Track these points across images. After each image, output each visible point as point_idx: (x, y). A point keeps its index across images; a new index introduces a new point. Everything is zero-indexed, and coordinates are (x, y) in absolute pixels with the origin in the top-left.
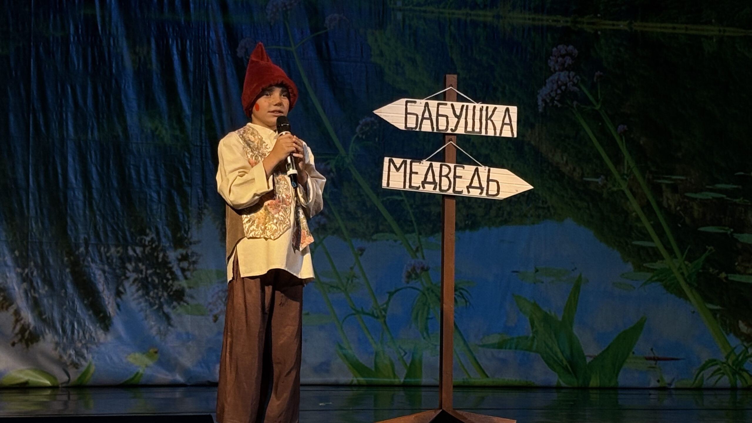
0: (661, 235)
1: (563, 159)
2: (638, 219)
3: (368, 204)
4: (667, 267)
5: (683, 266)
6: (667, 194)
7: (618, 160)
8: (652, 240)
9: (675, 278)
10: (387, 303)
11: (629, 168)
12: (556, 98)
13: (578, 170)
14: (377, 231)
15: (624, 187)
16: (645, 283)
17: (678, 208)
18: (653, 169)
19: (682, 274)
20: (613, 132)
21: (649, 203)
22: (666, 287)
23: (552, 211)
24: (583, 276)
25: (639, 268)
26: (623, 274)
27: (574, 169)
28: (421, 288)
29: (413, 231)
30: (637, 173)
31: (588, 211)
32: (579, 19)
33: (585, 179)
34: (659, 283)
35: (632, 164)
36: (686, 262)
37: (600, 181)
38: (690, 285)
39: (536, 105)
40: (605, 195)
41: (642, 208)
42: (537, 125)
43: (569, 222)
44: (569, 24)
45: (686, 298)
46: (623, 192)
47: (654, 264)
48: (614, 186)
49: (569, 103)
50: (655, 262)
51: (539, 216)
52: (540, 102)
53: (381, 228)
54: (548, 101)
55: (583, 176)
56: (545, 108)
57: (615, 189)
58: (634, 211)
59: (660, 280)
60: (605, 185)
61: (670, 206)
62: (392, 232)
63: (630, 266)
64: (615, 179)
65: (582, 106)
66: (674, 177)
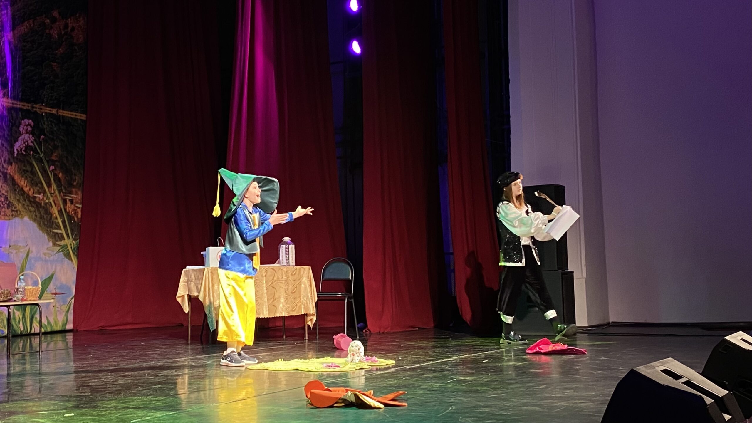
0: (65, 227)
1: (25, 183)
2: (56, 218)
4: (66, 244)
5: (72, 244)
6: (69, 204)
7: (49, 185)
8: (61, 230)
9: (68, 250)
11: (54, 189)
12: (23, 149)
13: (32, 190)
15: (51, 200)
16: (56, 253)
17: (73, 212)
18: (64, 191)
19: (71, 248)
20: (48, 169)
21: (61, 208)
22: (65, 255)
23: (19, 213)
24: (30, 249)
25: (55, 244)
26: (48, 248)
27: (30, 190)
30: (57, 192)
31: (35, 213)
32: (35, 106)
33: (34, 195)
34: (62, 253)
35: (55, 188)
36: (74, 242)
37: (41, 196)
38: (74, 253)
39: (14, 152)
40: (43, 205)
41: (58, 211)
42: (13, 163)
43: (26, 218)
44: (30, 108)
45: (72, 261)
46: (51, 203)
47: (60, 242)
48: (47, 199)
49: (29, 152)
50: (61, 241)
51: (12, 215)
52: (15, 151)
54: (19, 150)
55: (33, 193)
56: (17, 154)
57: (47, 201)
58: (55, 214)
59: (62, 251)
60: (43, 198)
61: (69, 211)
63: (51, 244)
64: (48, 196)
65: (35, 155)
66: (72, 196)
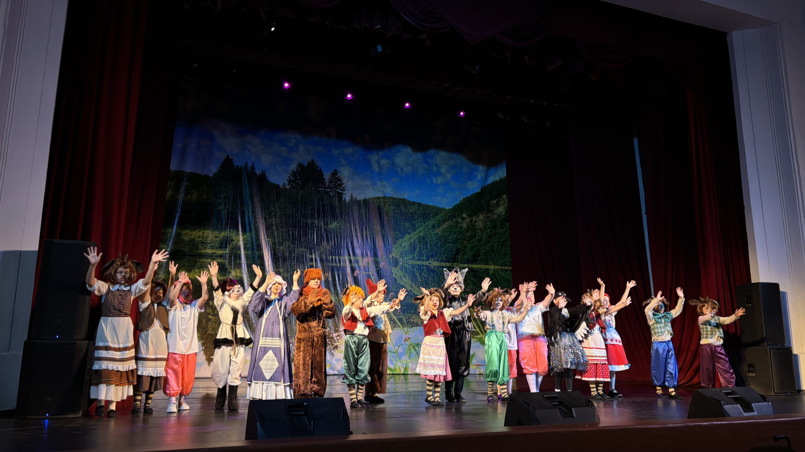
3: (392, 319)
10: (398, 349)
14: (395, 327)
28: (408, 344)
29: (406, 327)
53: (396, 326)
62: (400, 327)
